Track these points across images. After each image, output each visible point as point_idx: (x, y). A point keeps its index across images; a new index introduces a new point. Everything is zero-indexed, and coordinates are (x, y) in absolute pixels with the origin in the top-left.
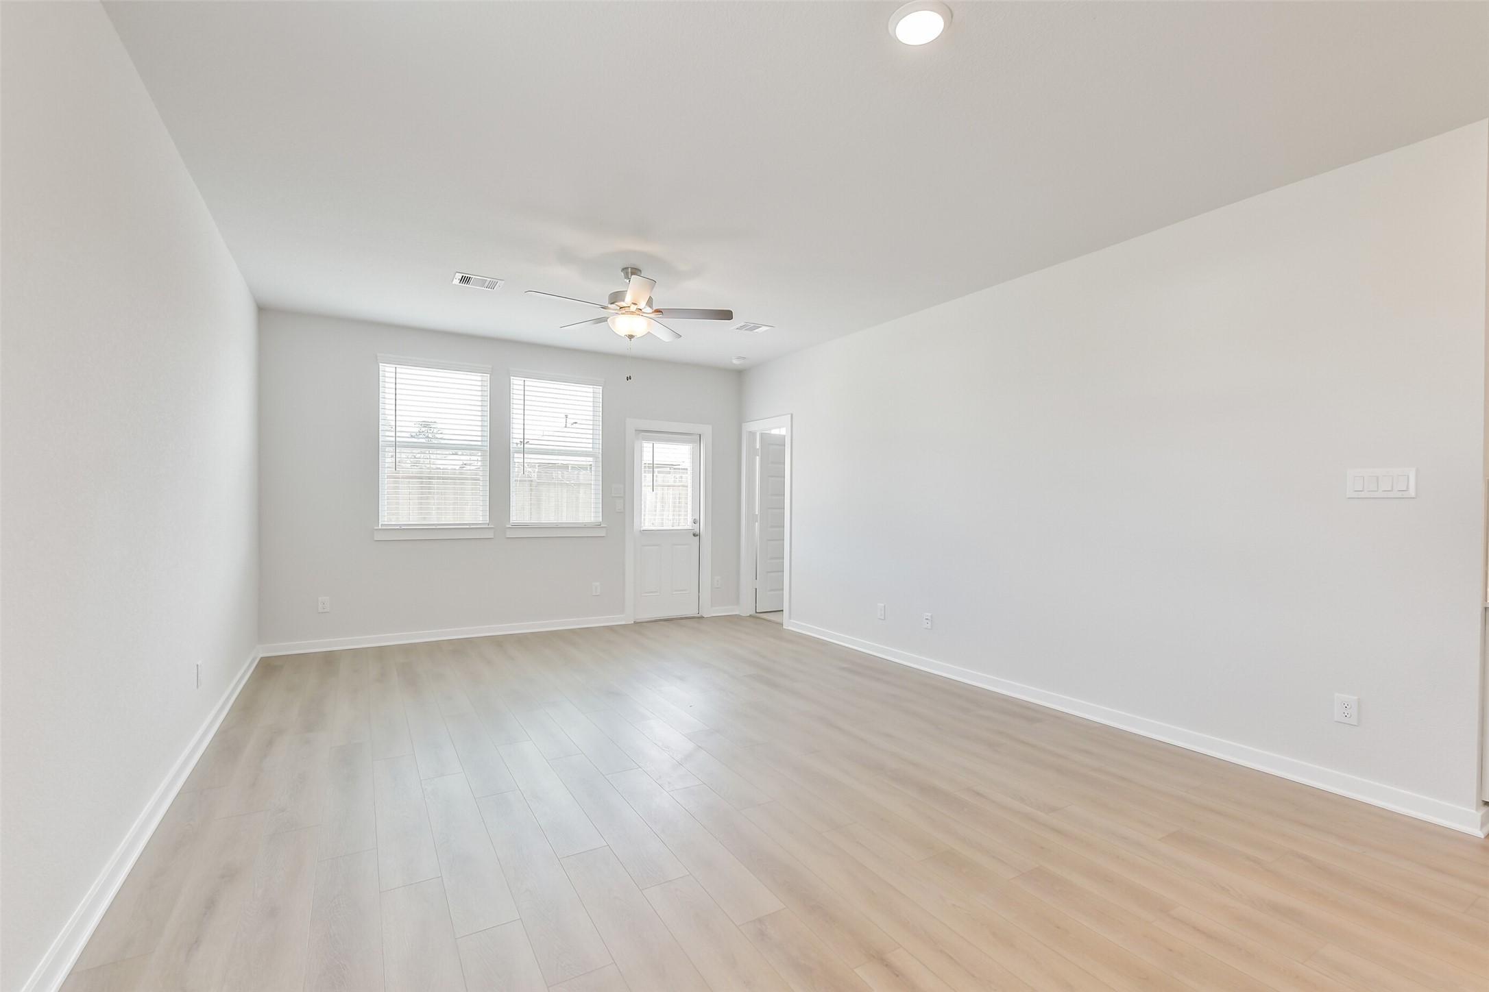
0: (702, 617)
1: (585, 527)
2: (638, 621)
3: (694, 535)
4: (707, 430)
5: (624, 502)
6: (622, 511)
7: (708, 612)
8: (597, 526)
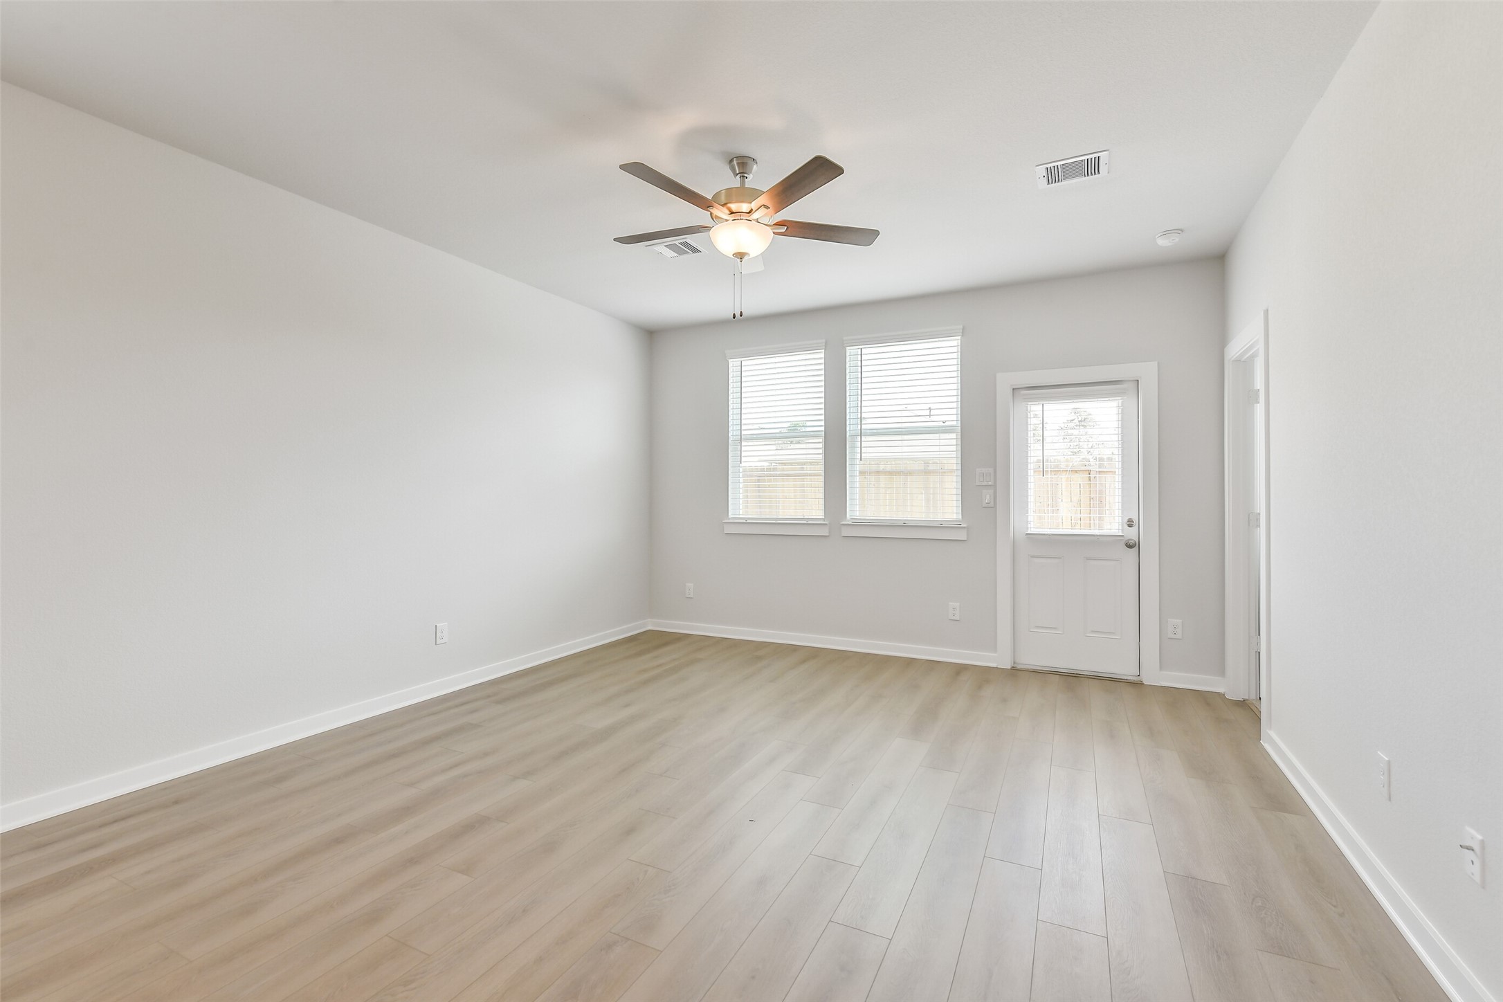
0: (1141, 684)
1: (941, 526)
2: (1019, 667)
3: (1130, 546)
4: (1148, 372)
5: (995, 493)
6: (992, 505)
7: (1154, 676)
8: (957, 526)
